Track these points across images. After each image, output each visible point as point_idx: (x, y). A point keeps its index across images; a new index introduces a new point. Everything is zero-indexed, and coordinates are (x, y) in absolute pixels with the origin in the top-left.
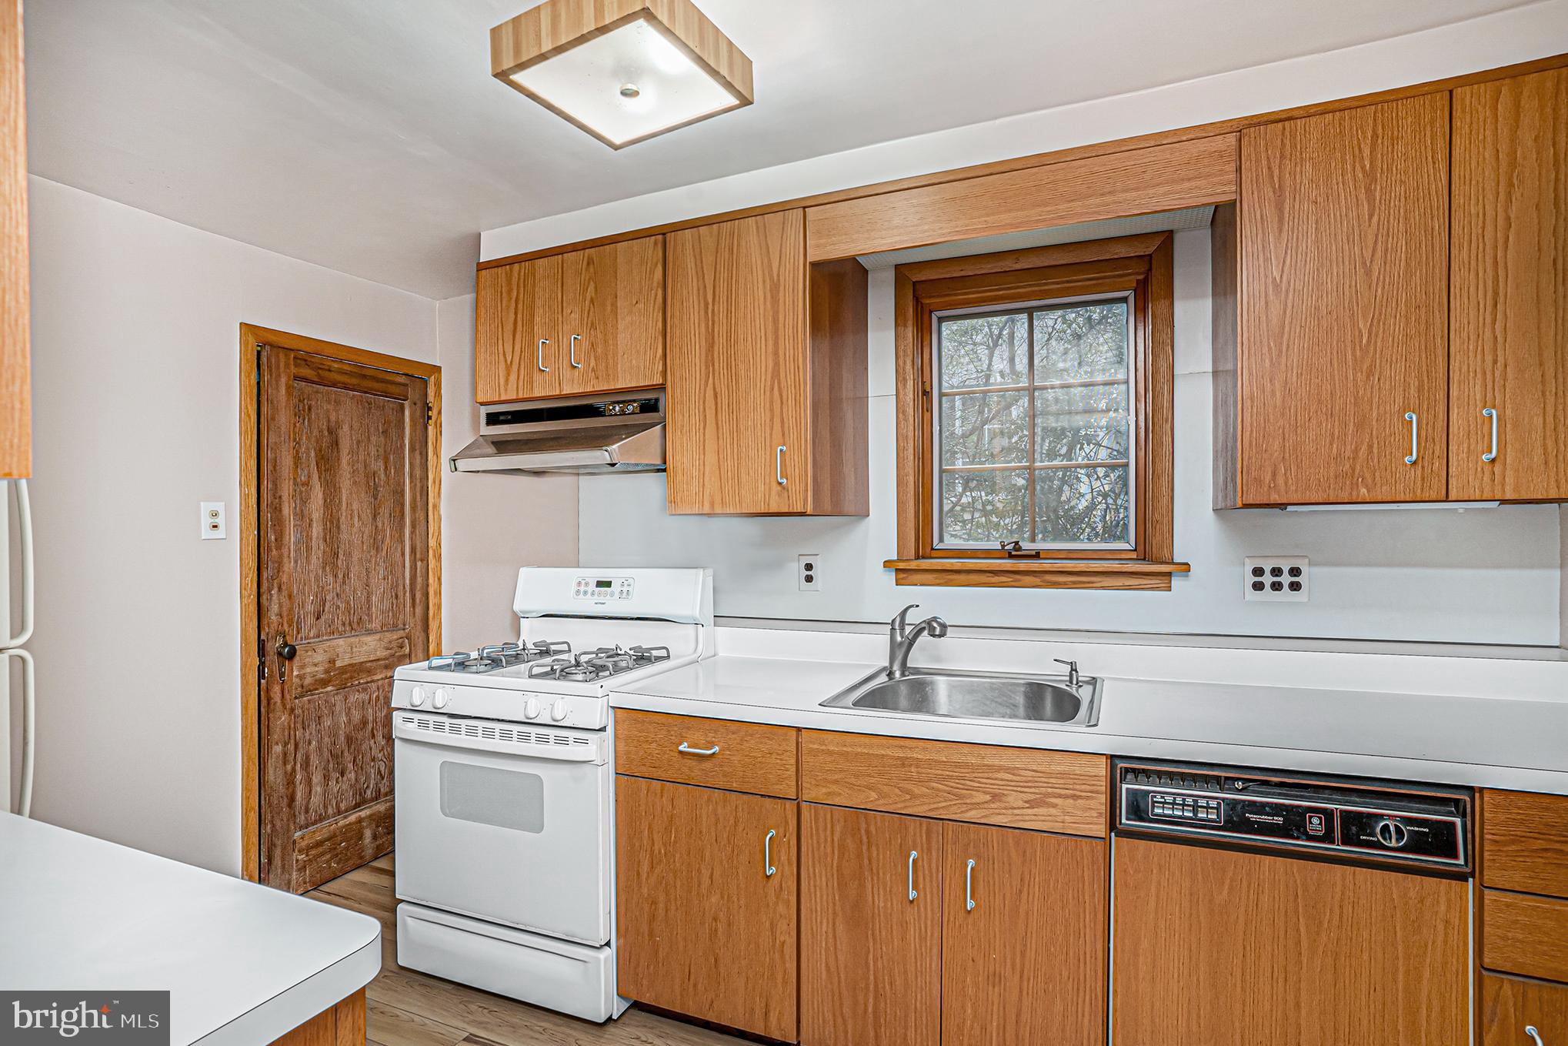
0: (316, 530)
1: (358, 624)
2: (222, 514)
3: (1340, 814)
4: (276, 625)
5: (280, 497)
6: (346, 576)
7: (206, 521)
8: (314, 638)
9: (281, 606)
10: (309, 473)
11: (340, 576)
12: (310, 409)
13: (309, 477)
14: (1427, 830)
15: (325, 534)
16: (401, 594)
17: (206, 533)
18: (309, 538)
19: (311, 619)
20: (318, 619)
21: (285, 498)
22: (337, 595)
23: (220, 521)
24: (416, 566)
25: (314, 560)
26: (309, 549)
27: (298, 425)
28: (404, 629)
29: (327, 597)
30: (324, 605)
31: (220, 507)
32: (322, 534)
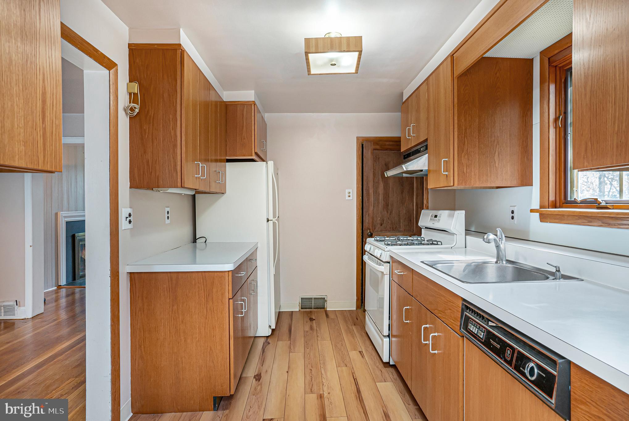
0: (381, 197)
1: (396, 228)
2: (351, 193)
3: (518, 352)
4: (367, 226)
5: (369, 187)
6: (391, 212)
7: (347, 195)
8: (380, 231)
9: (369, 221)
10: (379, 179)
11: (389, 212)
12: (379, 158)
13: (379, 180)
14: (544, 375)
15: (384, 199)
16: (412, 220)
17: (347, 198)
18: (379, 199)
19: (379, 226)
20: (381, 225)
21: (370, 187)
22: (388, 218)
23: (351, 194)
24: (418, 210)
25: (380, 206)
26: (378, 203)
27: (375, 164)
28: (413, 232)
29: (385, 219)
30: (383, 221)
31: (351, 191)
32: (383, 199)
